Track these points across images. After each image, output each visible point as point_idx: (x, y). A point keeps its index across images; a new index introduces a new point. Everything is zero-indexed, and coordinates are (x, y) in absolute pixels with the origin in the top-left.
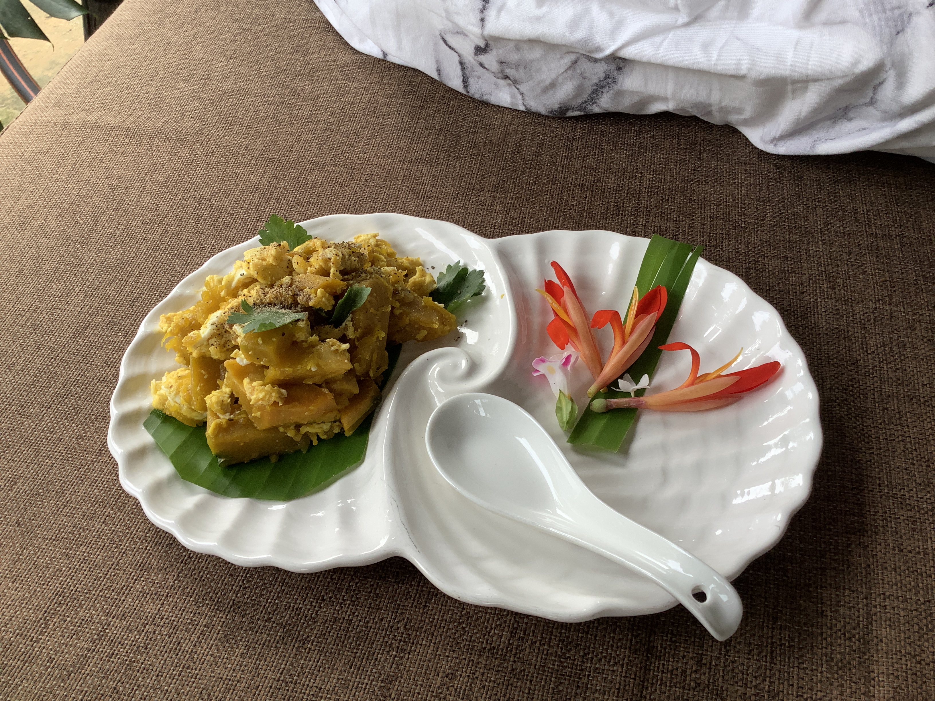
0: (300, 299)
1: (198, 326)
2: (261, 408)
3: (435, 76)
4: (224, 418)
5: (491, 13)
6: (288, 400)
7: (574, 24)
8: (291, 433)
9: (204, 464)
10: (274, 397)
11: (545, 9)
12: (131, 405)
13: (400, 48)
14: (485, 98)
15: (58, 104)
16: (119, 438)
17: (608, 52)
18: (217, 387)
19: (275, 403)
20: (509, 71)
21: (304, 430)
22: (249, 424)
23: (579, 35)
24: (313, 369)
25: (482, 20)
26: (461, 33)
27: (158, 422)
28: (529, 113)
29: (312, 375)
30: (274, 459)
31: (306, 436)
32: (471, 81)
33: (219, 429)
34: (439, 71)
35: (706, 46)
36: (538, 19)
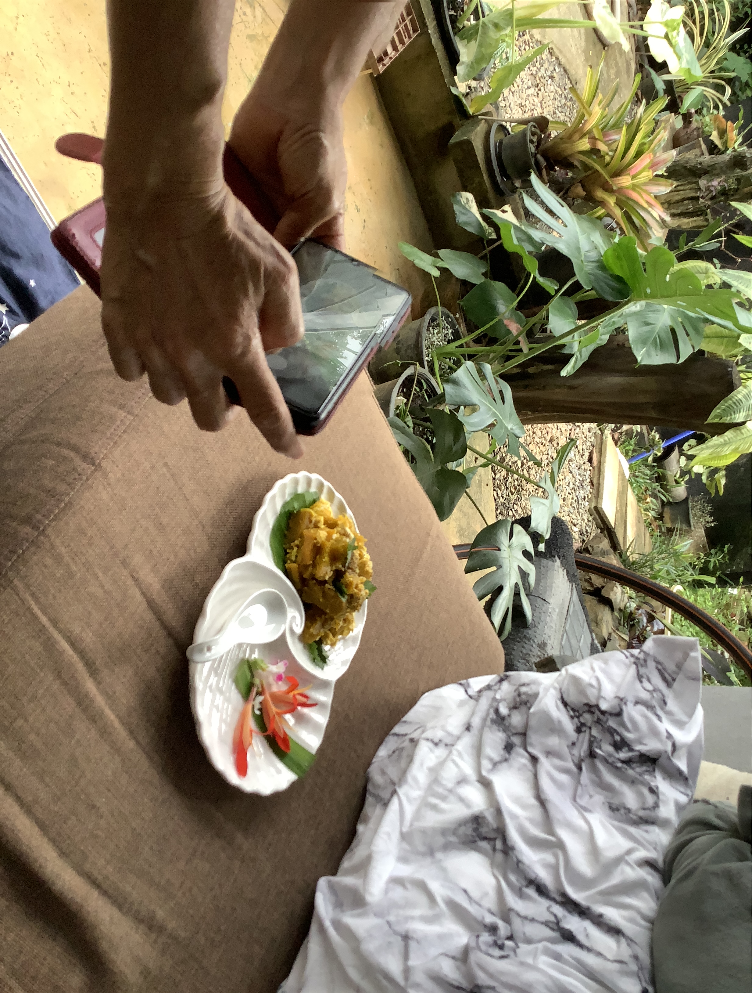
0: (350, 571)
1: (350, 528)
2: (315, 533)
3: (404, 719)
4: (314, 520)
5: (430, 744)
6: (315, 545)
7: (415, 780)
8: (297, 542)
9: (296, 505)
10: (319, 540)
11: (426, 770)
12: (325, 490)
13: (423, 706)
14: (384, 744)
15: (438, 536)
16: (317, 479)
17: (398, 790)
18: (324, 524)
19: (316, 539)
20: (397, 753)
21: (296, 549)
22: (308, 528)
23: (409, 779)
24: (324, 560)
25: (428, 740)
26: (423, 732)
27: (315, 497)
28: (369, 764)
29: (321, 559)
30: (286, 532)
31: (292, 549)
32: (396, 738)
33: (311, 515)
34: (405, 722)
35: (389, 835)
36: (422, 765)
